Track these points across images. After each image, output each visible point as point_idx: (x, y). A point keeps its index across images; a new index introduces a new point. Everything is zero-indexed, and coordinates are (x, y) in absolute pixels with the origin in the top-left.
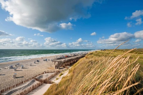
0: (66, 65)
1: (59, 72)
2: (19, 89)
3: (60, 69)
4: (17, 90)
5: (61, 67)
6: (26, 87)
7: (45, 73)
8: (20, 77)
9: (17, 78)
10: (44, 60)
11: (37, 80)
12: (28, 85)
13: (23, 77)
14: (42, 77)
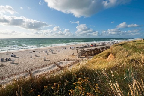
0: (89, 55)
1: (79, 61)
2: (42, 70)
3: (81, 58)
4: (40, 71)
5: (82, 57)
6: (47, 70)
7: (66, 60)
8: (48, 60)
9: (46, 60)
10: (70, 48)
11: (57, 65)
12: (49, 69)
13: (49, 60)
14: (62, 64)
